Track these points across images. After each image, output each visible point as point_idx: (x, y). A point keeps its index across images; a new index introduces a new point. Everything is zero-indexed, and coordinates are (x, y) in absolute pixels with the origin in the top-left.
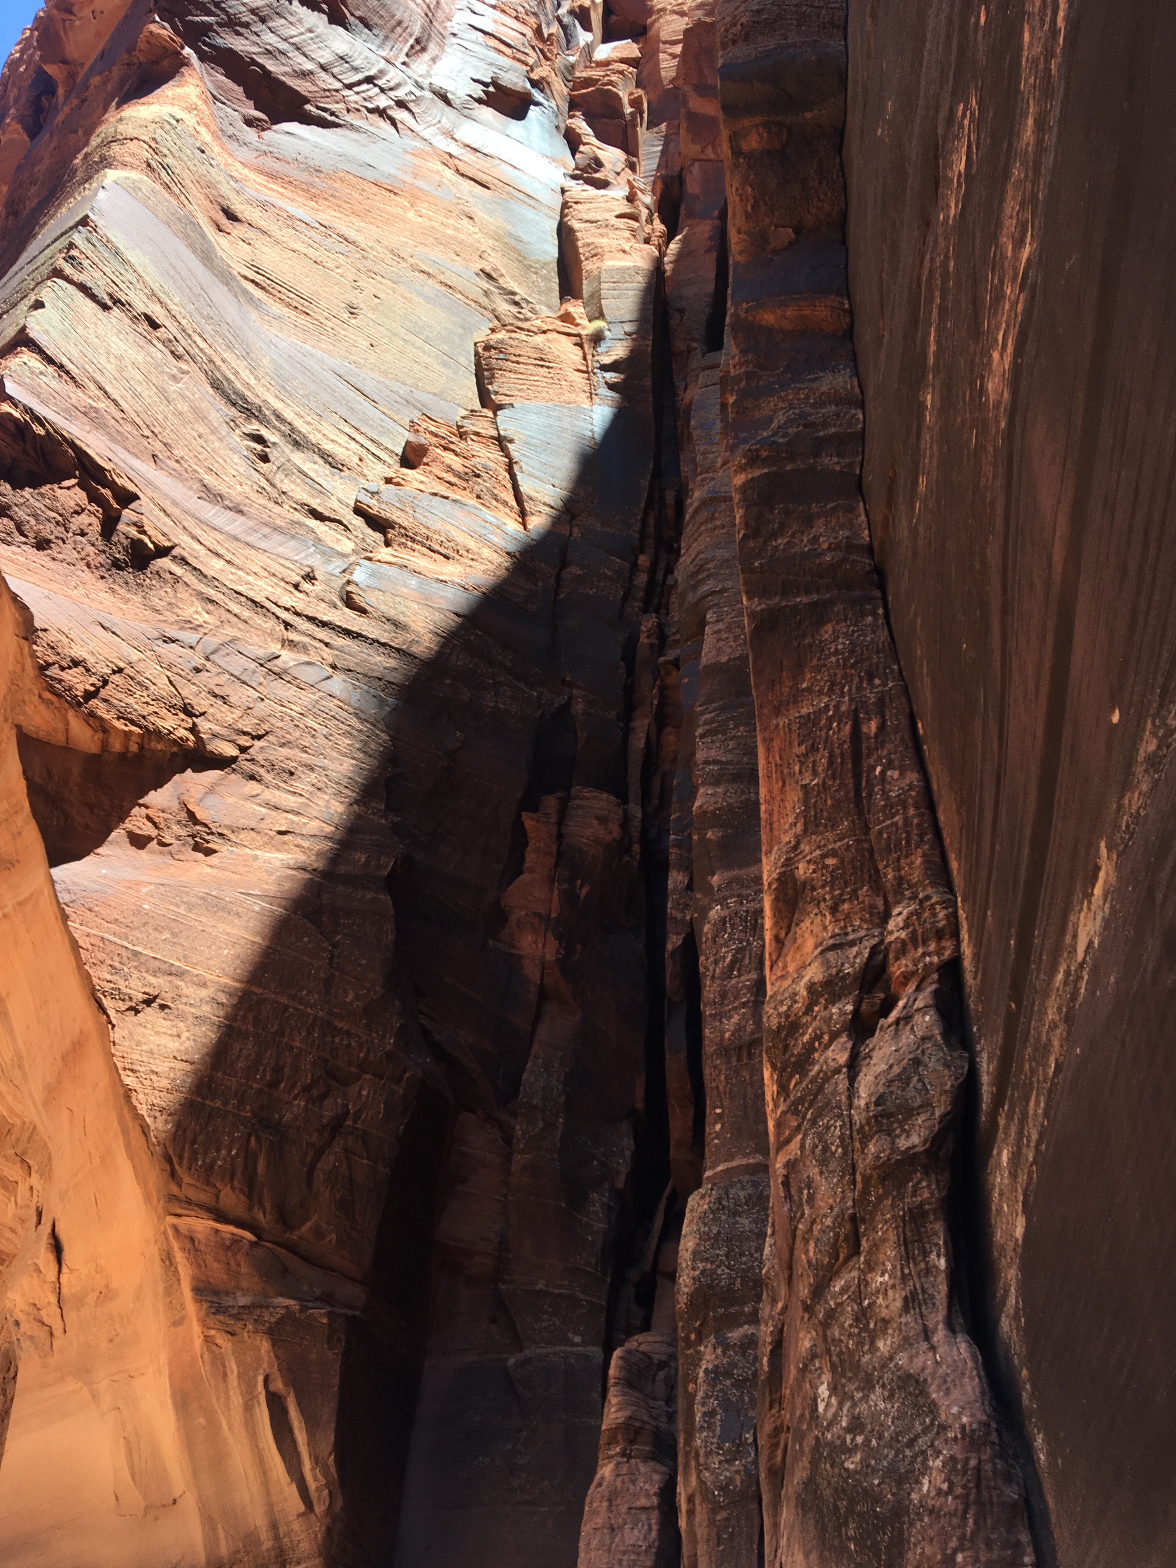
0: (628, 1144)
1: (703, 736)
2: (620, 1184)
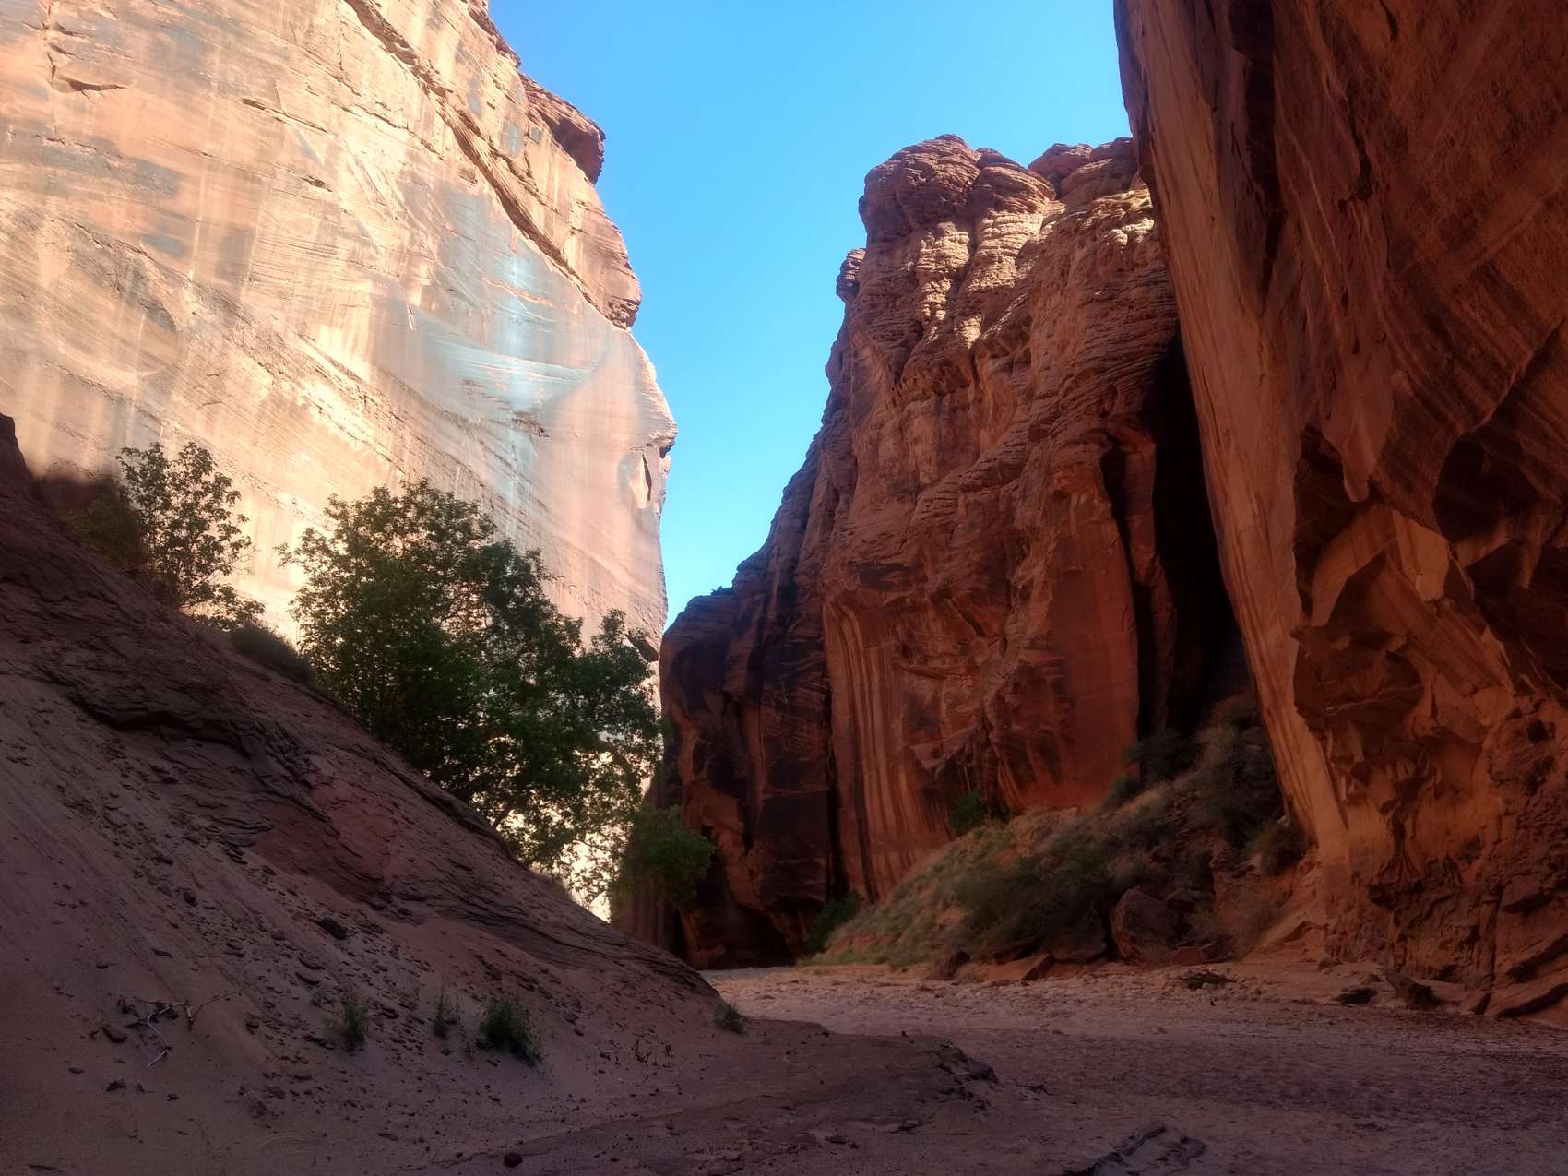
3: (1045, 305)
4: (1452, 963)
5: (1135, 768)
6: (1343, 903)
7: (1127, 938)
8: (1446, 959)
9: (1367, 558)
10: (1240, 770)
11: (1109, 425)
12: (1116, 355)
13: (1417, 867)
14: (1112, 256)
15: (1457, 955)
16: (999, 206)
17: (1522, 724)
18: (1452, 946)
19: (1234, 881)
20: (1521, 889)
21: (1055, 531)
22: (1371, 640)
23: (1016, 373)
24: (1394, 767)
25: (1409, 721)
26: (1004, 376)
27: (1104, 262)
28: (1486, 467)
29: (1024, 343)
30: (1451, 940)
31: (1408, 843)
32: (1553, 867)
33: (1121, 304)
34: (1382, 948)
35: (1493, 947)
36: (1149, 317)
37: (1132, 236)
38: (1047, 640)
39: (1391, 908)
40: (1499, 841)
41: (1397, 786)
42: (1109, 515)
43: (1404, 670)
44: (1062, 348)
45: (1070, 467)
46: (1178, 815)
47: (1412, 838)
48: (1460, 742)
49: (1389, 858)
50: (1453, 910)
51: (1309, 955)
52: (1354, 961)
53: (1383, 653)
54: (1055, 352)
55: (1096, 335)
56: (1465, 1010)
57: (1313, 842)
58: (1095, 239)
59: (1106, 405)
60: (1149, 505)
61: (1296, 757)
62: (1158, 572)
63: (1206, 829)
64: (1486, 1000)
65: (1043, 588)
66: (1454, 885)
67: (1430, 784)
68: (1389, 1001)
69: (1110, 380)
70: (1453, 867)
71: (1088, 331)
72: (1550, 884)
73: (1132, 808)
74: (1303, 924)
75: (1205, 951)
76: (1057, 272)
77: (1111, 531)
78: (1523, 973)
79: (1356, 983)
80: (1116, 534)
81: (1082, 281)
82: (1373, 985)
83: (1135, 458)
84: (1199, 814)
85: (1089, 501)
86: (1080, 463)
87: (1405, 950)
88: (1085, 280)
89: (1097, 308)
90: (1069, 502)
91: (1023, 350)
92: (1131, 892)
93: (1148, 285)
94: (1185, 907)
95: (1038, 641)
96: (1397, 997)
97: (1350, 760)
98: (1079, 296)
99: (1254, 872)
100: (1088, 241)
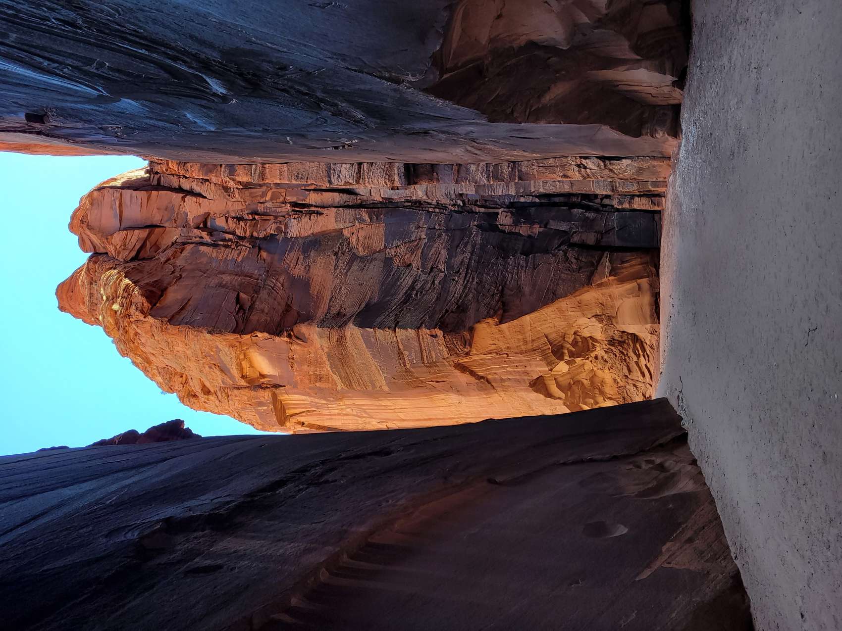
0: (576, 210)
1: (495, 193)
2: (584, 211)
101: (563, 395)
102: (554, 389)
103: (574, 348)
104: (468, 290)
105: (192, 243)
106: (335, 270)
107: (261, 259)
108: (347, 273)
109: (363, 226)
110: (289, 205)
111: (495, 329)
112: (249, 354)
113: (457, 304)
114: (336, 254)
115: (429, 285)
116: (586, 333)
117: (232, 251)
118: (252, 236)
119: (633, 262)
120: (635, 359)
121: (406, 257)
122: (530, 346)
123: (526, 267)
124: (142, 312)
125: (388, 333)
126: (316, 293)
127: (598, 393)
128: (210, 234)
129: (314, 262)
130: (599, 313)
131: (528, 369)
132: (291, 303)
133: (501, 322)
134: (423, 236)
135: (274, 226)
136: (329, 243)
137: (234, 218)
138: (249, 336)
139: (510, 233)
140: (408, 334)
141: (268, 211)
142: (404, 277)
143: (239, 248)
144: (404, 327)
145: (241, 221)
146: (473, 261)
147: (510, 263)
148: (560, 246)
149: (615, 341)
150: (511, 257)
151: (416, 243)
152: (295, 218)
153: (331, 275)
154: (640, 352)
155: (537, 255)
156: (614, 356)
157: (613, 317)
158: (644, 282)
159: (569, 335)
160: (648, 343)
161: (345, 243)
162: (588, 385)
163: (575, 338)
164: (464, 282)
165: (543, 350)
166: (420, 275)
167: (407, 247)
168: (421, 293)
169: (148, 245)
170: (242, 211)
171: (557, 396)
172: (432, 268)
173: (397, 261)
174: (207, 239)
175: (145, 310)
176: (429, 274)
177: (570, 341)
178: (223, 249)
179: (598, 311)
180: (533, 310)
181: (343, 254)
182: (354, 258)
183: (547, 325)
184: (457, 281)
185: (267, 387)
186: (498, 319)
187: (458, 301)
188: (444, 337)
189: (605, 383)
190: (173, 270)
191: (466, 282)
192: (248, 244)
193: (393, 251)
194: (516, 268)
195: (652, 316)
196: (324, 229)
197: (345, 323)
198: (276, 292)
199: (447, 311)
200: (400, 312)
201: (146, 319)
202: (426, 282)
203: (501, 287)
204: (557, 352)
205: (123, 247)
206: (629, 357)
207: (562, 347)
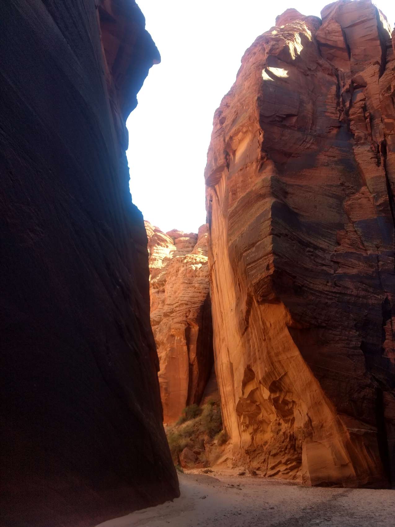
3: (171, 278)
4: (260, 467)
5: (184, 415)
6: (237, 453)
7: (184, 461)
8: (258, 466)
9: (255, 387)
10: (212, 417)
11: (188, 320)
12: (191, 301)
13: (255, 446)
14: (191, 272)
15: (261, 465)
16: (158, 244)
17: (277, 422)
18: (260, 463)
19: (210, 447)
20: (274, 452)
21: (170, 345)
22: (253, 402)
23: (160, 294)
24: (254, 426)
25: (258, 417)
26: (156, 294)
27: (189, 273)
28: (277, 385)
29: (163, 286)
30: (260, 462)
31: (254, 442)
32: (279, 448)
33: (193, 286)
34: (245, 464)
35: (268, 463)
36: (200, 293)
37: (196, 268)
38: (164, 375)
39: (249, 455)
40: (271, 442)
41: (254, 429)
42: (185, 344)
43: (259, 408)
44: (175, 292)
45: (177, 329)
46: (196, 428)
47: (255, 440)
48: (266, 423)
49: (250, 444)
50: (261, 456)
51: (228, 466)
52: (238, 467)
53: (255, 405)
54: (173, 293)
55: (186, 293)
56: (262, 476)
57: (230, 438)
58: (187, 266)
59: (188, 314)
60: (196, 343)
61: (229, 417)
62: (196, 361)
63: (203, 432)
64: (266, 474)
65: (164, 360)
66: (262, 451)
67: (260, 429)
68: (248, 474)
69: (189, 308)
70: (262, 446)
71: (183, 291)
72: (279, 451)
73: (184, 425)
74: (227, 458)
75: (203, 465)
76: (175, 271)
77: (185, 348)
78: (273, 468)
79: (241, 471)
80: (186, 349)
81: (182, 277)
82: (245, 472)
83: (193, 330)
84: (202, 428)
85: (180, 339)
86: (179, 329)
87: (250, 464)
88: (183, 277)
89: (186, 285)
90: (175, 338)
91: (162, 288)
92: (186, 449)
93: (200, 284)
94: (198, 453)
95: (161, 376)
96: (250, 474)
97: (245, 423)
98: (181, 281)
99: (216, 445)
100: (185, 266)
101: (246, 396)
102: (250, 388)
103: (282, 402)
104: (318, 295)
105: (338, 81)
106: (327, 185)
107: (330, 129)
108: (326, 195)
109: (372, 200)
110: (383, 139)
111: (282, 324)
112: (248, 135)
113: (303, 286)
114: (342, 184)
115: (320, 262)
116: (296, 413)
117: (334, 107)
118: (350, 120)
119: (369, 459)
120: (284, 461)
121: (346, 240)
122: (275, 359)
123: (348, 348)
124: (271, 50)
125: (268, 230)
126: (303, 174)
127: (255, 428)
128: (348, 91)
129: (333, 169)
130: (313, 423)
131: (259, 362)
132: (293, 157)
133: (290, 329)
134: (369, 252)
135: (362, 134)
136: (352, 179)
137: (365, 104)
138: (259, 127)
139: (384, 332)
140: (268, 246)
141: (375, 127)
142: (326, 240)
143: (338, 112)
144: (274, 241)
145: (362, 109)
146: (349, 298)
147: (351, 332)
148: (377, 380)
149: (294, 441)
150: (358, 333)
151: (361, 247)
152: (371, 148)
153: (322, 183)
154: (290, 466)
155: (363, 357)
156: (282, 441)
157: (311, 438)
158: (351, 471)
159: (292, 396)
160: (298, 474)
161: (354, 191)
162: (259, 419)
163: (290, 402)
164: (327, 291)
165: (274, 373)
166: (330, 253)
167: (356, 239)
168: (312, 255)
169: (332, 51)
170: (372, 108)
171: (245, 391)
172: (338, 263)
173: (342, 233)
174: (343, 90)
175: (273, 52)
176: (332, 261)
177: (287, 398)
178: (336, 101)
179: (315, 423)
180: (307, 358)
181: (343, 190)
182: (340, 199)
183: (295, 374)
184: (326, 285)
185: (227, 160)
186: (291, 324)
187: (306, 287)
188: (267, 277)
189: (263, 434)
190: (312, 69)
191: (326, 293)
192: (341, 118)
193: (351, 229)
194: (347, 338)
195: (318, 479)
196: (364, 171)
197: (276, 197)
198: (301, 144)
199: (295, 277)
200: (290, 238)
201: (266, 54)
202: (324, 259)
203: (325, 325)
204: (275, 387)
205: (327, 32)
206: (284, 455)
207: (281, 391)
